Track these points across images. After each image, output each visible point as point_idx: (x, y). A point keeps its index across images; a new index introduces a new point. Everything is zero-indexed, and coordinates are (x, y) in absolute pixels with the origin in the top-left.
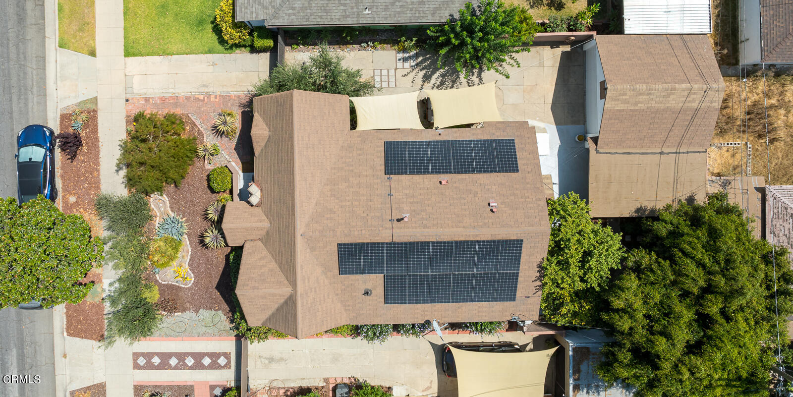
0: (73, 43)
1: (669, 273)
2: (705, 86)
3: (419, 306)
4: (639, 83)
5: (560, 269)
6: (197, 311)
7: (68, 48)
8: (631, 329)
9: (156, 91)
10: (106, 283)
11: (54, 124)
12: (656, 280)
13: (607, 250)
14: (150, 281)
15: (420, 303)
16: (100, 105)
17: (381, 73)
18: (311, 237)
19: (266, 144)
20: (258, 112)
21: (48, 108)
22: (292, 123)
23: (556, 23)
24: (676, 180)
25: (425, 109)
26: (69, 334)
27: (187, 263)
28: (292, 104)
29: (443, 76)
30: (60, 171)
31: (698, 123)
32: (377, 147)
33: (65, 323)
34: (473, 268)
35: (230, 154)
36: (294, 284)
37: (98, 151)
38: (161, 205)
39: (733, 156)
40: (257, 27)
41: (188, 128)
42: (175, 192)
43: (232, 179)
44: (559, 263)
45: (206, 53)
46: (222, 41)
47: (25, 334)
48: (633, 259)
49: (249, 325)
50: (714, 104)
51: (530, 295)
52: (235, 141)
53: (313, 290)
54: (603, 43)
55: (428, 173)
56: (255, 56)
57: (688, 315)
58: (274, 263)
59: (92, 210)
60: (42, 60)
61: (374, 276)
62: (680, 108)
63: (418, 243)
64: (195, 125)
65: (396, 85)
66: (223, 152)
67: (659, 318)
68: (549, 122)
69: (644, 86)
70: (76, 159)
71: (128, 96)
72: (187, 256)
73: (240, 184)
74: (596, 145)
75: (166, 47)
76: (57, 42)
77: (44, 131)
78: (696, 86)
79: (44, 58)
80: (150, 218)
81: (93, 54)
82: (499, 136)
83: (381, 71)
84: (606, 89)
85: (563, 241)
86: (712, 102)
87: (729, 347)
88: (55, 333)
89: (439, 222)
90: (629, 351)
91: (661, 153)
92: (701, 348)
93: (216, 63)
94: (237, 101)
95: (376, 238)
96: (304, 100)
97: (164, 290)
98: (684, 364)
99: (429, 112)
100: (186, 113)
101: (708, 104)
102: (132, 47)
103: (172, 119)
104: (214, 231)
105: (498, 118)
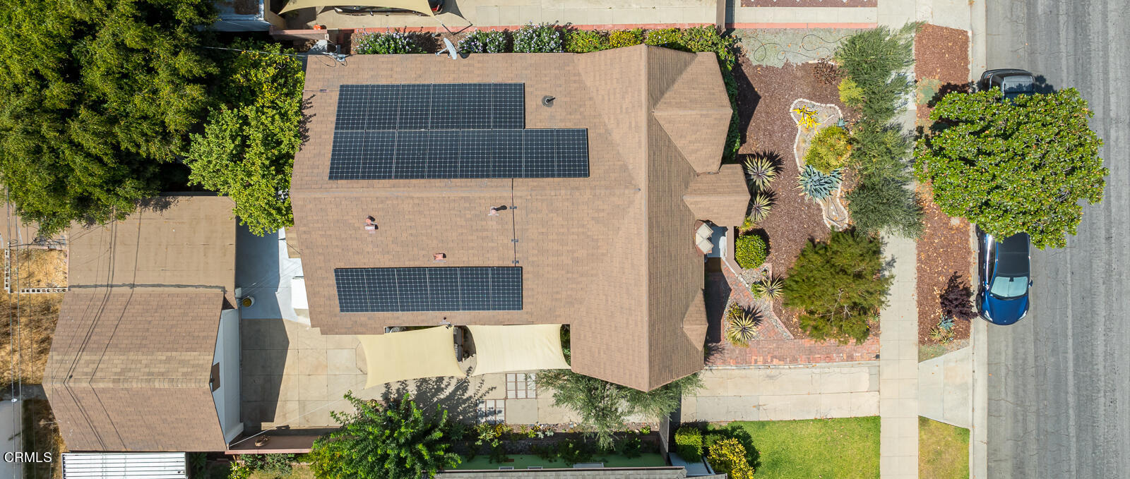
0: (950, 435)
1: (121, 136)
2: (71, 384)
3: (476, 80)
4: (165, 390)
5: (275, 135)
6: (787, 65)
7: (956, 428)
8: (176, 54)
9: (837, 370)
10: (912, 106)
11: (980, 326)
12: (140, 124)
13: (210, 162)
14: (850, 108)
15: (475, 85)
16: (914, 351)
17: (526, 393)
18: (626, 187)
19: (687, 310)
20: (697, 352)
21: (986, 346)
22: (650, 346)
23: (282, 464)
24: (112, 246)
25: (465, 345)
26: (964, 33)
27: (799, 131)
28: (650, 372)
29: (440, 390)
30: (972, 260)
31: (80, 330)
32: (532, 303)
33: (970, 49)
34: (399, 137)
35: (738, 283)
36: (652, 122)
37: (919, 287)
38: (834, 214)
39: (31, 275)
40: (698, 461)
41: (795, 320)
42: (815, 231)
43: (735, 251)
44: (279, 143)
45: (768, 422)
46: (746, 440)
47: (1025, 33)
48: (172, 147)
49: (714, 55)
50: (59, 358)
51: (319, 93)
52: (730, 302)
53: (624, 111)
54: (215, 440)
55: (462, 268)
56: (700, 418)
57: (94, 76)
58: (678, 146)
59: (929, 206)
60: (993, 411)
61: (540, 126)
62: (107, 353)
63: (477, 177)
64: (784, 323)
65: (506, 376)
66: (747, 286)
67: (135, 70)
68: (293, 323)
69: (157, 385)
70: (949, 277)
71: (876, 362)
72: (799, 142)
73: (725, 243)
74: (225, 298)
75: (823, 431)
76: (971, 436)
77: (991, 316)
78: (85, 385)
79: (990, 415)
80: (848, 196)
81: (923, 421)
82: (362, 317)
83: (527, 396)
84: (212, 380)
85: (272, 174)
86: (62, 361)
87: (35, 36)
88: (984, 34)
89: (447, 205)
90: (179, 22)
91: (133, 286)
92: (76, 31)
93: (755, 409)
94: (726, 355)
95: (535, 184)
96: (633, 376)
97: (832, 95)
98: (99, 11)
99: (460, 340)
100: (797, 340)
101: (66, 358)
102: (869, 430)
103: (817, 332)
104: (761, 185)
105: (365, 339)
